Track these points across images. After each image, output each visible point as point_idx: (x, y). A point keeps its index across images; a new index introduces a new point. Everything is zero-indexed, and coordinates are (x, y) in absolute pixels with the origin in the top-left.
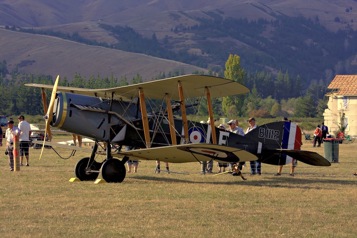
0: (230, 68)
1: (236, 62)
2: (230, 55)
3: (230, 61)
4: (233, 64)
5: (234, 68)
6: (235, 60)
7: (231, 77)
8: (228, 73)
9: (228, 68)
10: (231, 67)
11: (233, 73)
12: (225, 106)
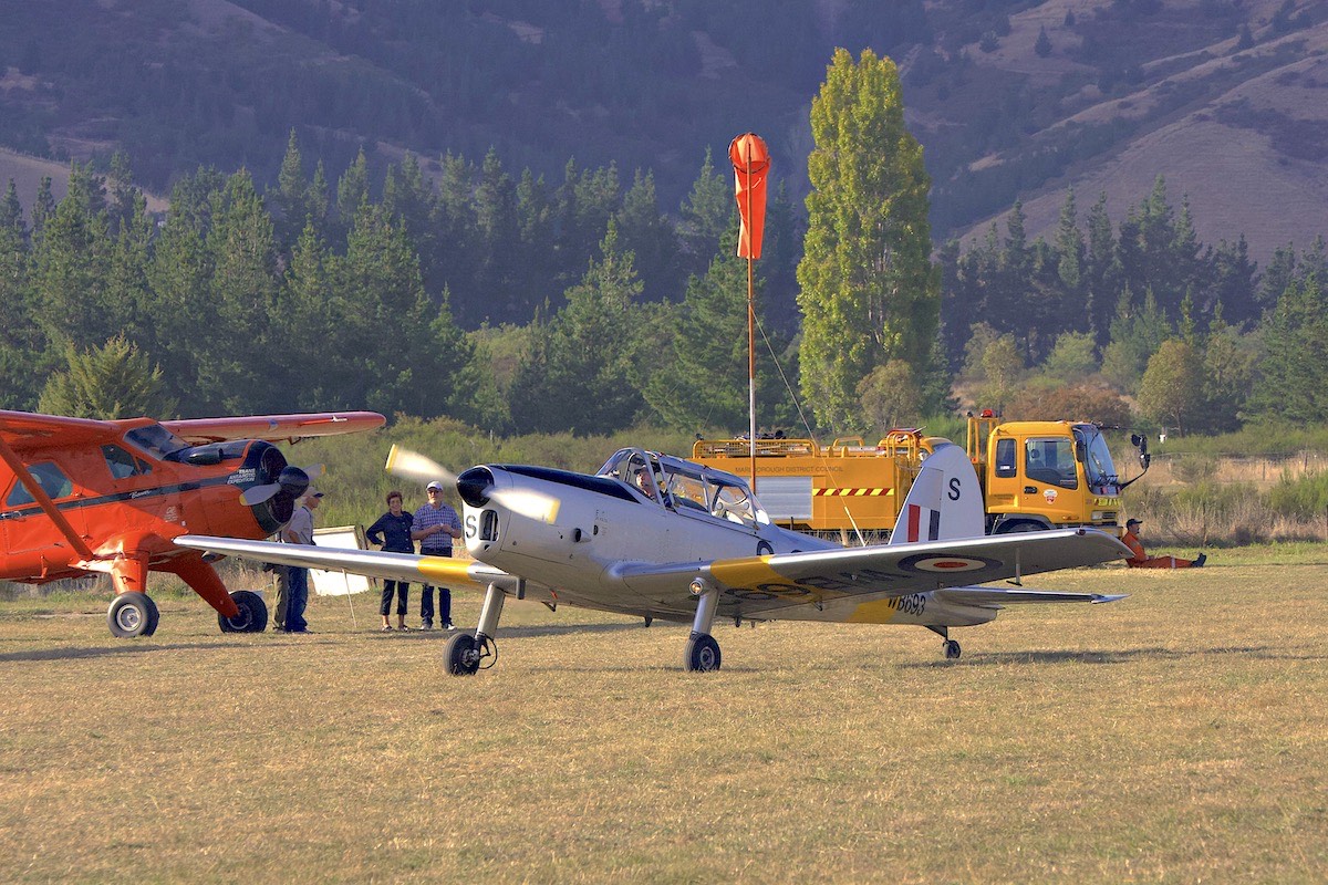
0: (841, 130)
1: (879, 94)
2: (840, 55)
3: (838, 90)
4: (864, 109)
5: (869, 132)
6: (871, 83)
7: (850, 187)
8: (833, 165)
9: (832, 133)
10: (852, 128)
11: (862, 165)
12: (821, 366)
